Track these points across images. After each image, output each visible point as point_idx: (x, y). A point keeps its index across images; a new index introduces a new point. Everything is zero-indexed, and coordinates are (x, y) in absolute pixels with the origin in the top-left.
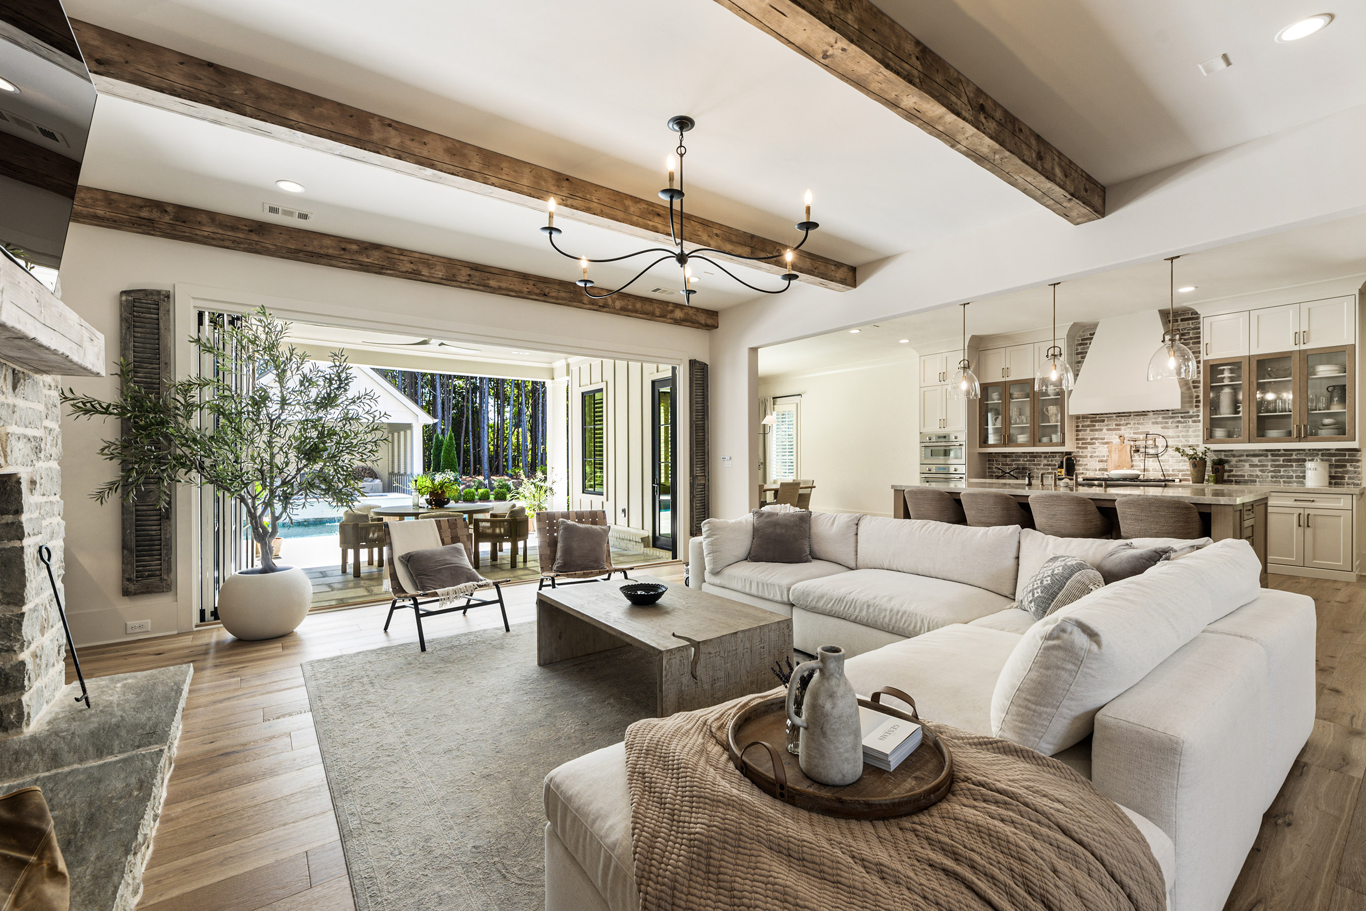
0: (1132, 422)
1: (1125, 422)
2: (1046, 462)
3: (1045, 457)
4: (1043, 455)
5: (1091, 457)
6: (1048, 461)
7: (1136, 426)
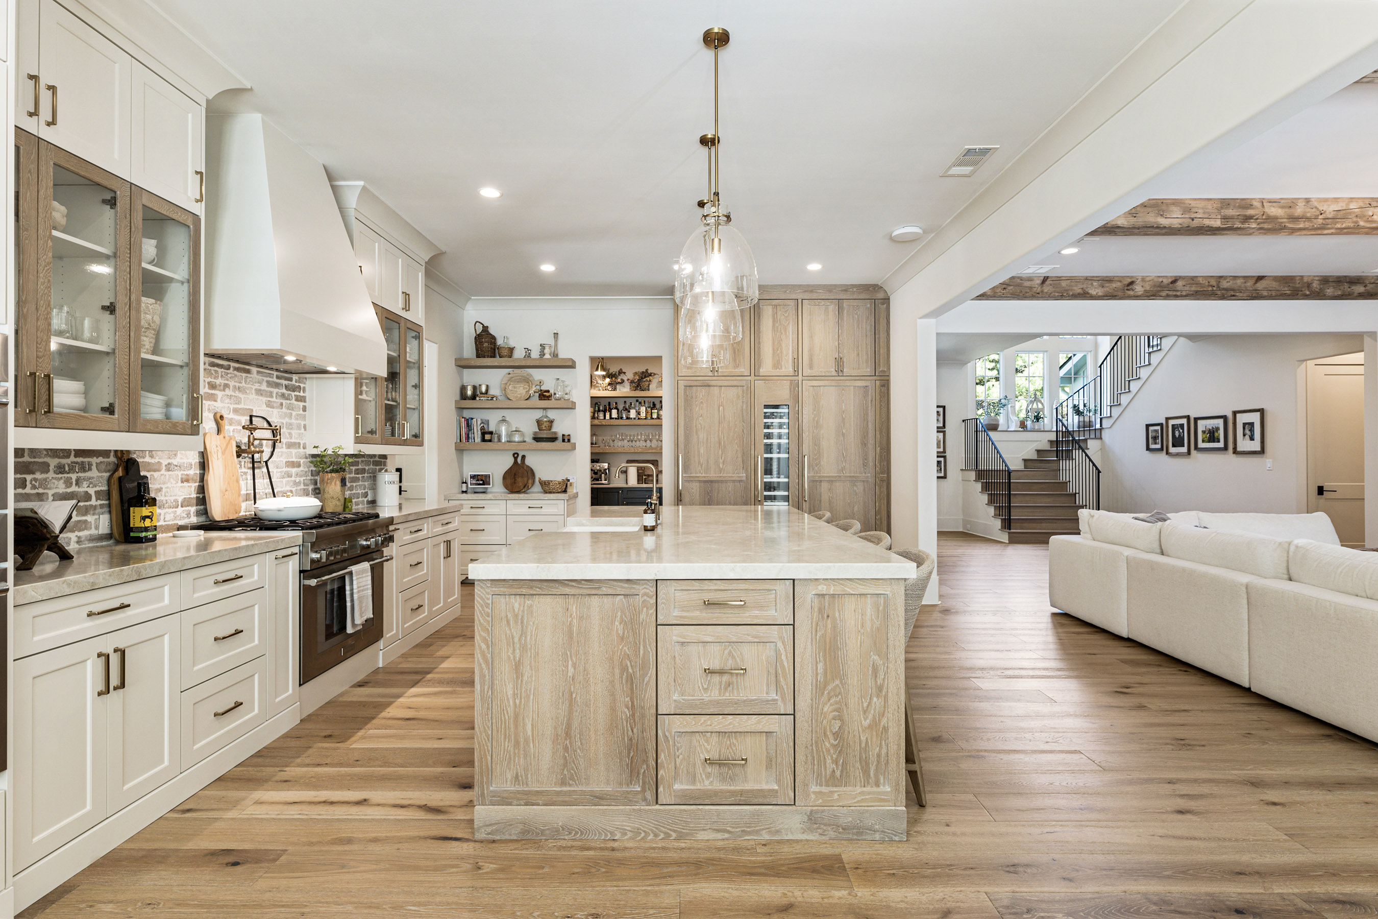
0: (232, 383)
1: (223, 382)
2: (61, 488)
3: (60, 469)
4: (53, 462)
5: (169, 467)
6: (68, 483)
7: (237, 394)
